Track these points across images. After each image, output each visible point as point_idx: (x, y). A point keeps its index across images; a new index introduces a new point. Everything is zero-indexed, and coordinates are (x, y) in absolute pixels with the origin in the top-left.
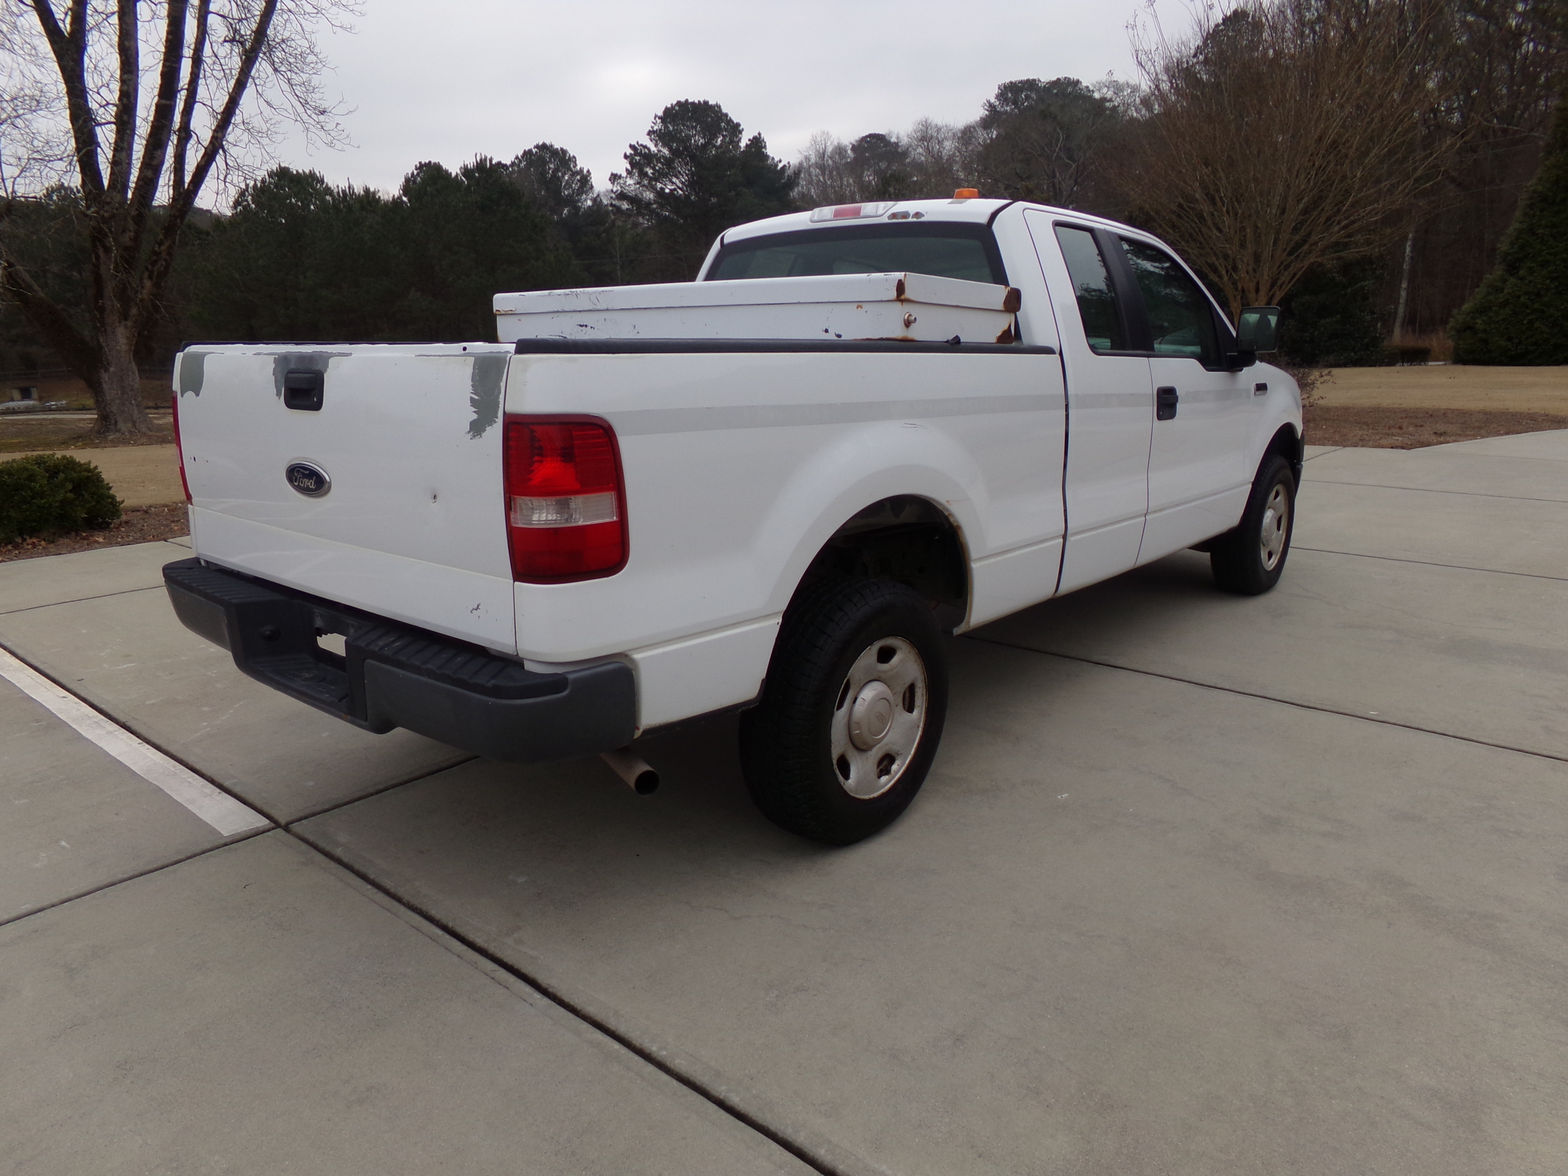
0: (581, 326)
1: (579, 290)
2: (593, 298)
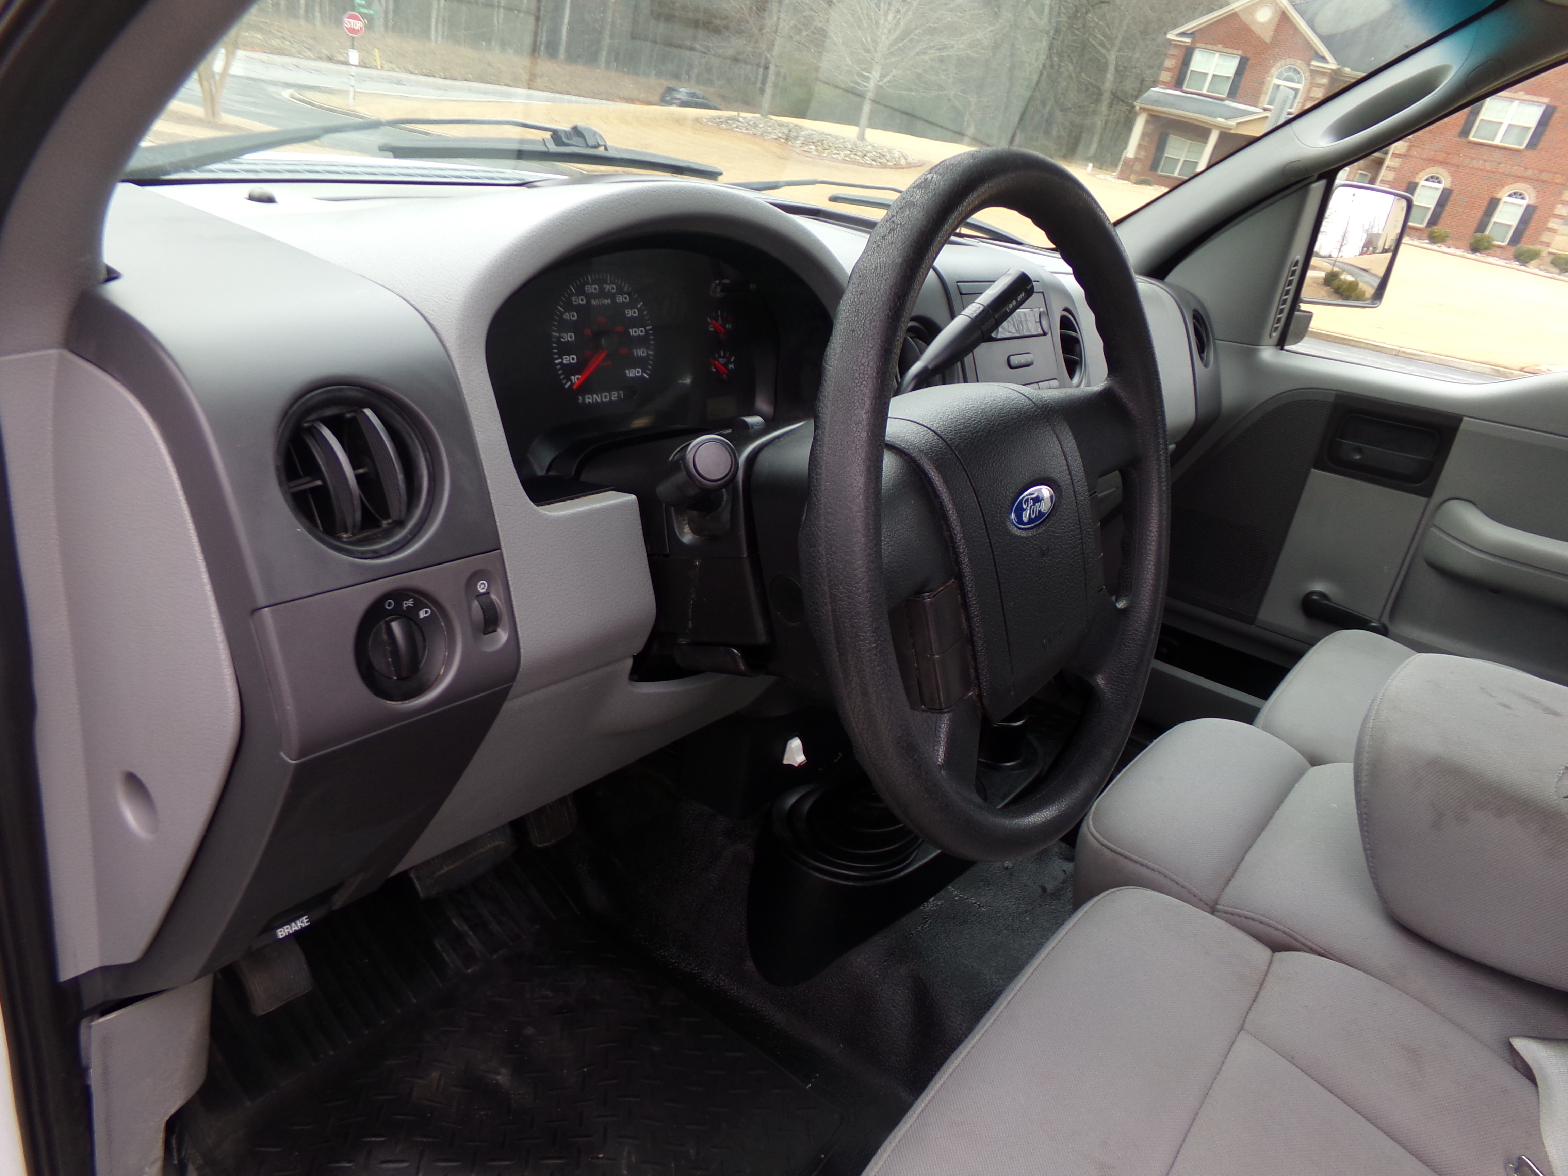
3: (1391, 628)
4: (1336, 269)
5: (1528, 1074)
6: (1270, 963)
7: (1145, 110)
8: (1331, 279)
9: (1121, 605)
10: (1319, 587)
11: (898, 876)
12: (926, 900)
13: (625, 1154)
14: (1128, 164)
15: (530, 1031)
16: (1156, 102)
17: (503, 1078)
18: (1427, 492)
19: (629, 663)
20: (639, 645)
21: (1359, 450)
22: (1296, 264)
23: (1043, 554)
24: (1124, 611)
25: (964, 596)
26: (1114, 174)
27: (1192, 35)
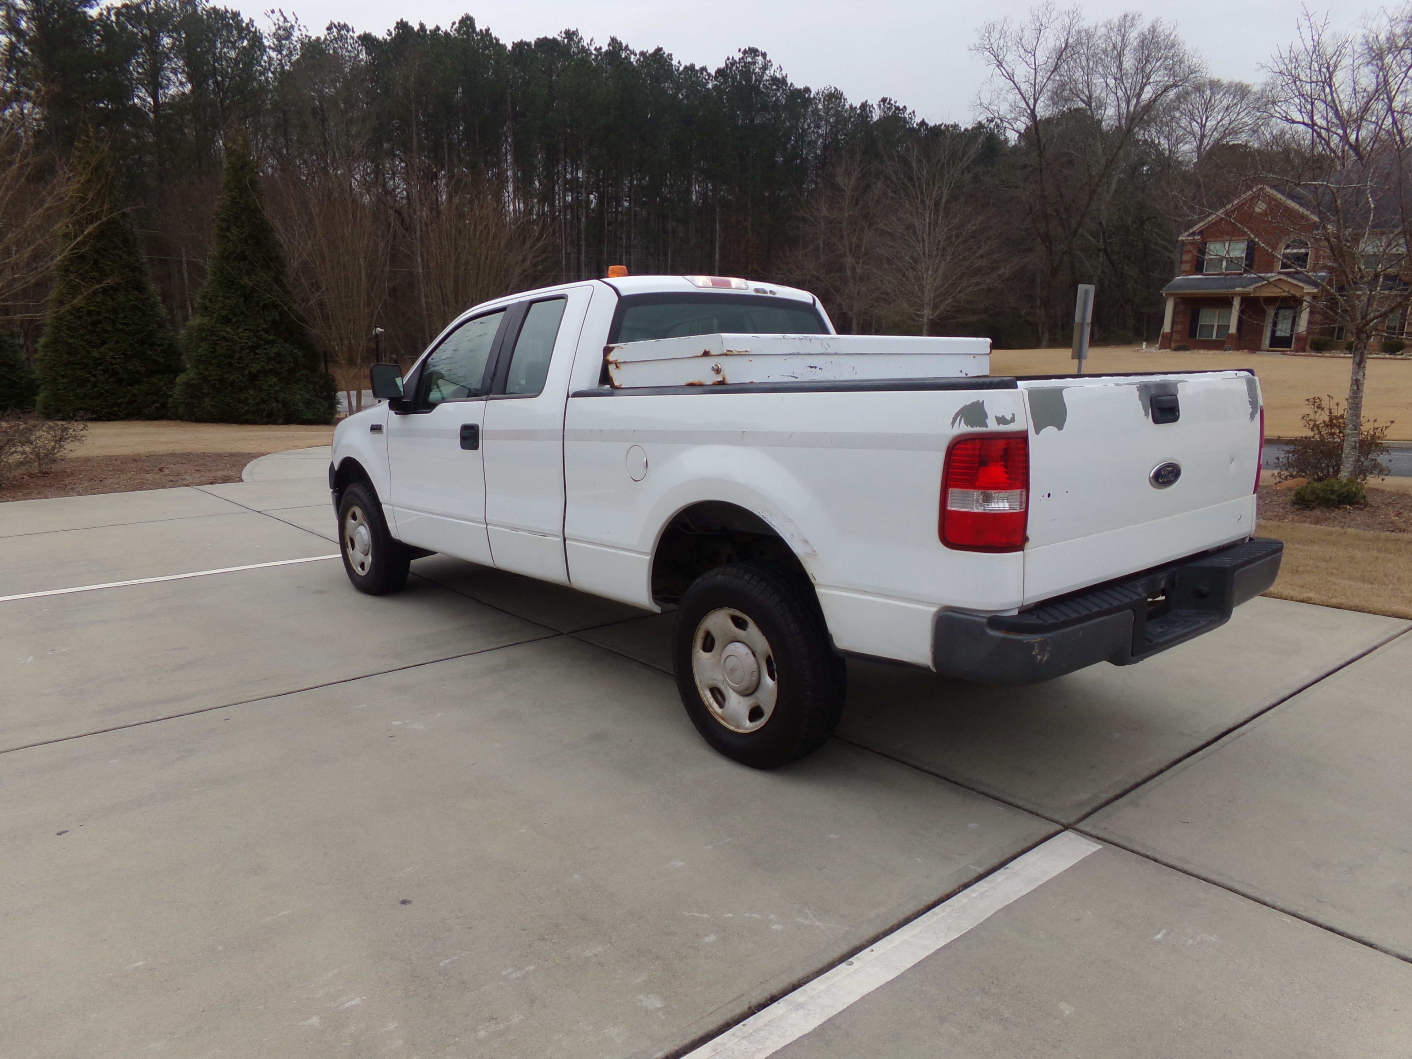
0: (811, 367)
1: (811, 336)
2: (825, 344)
7: (1171, 295)
14: (1165, 336)
16: (1180, 287)
26: (1157, 346)
27: (1201, 233)
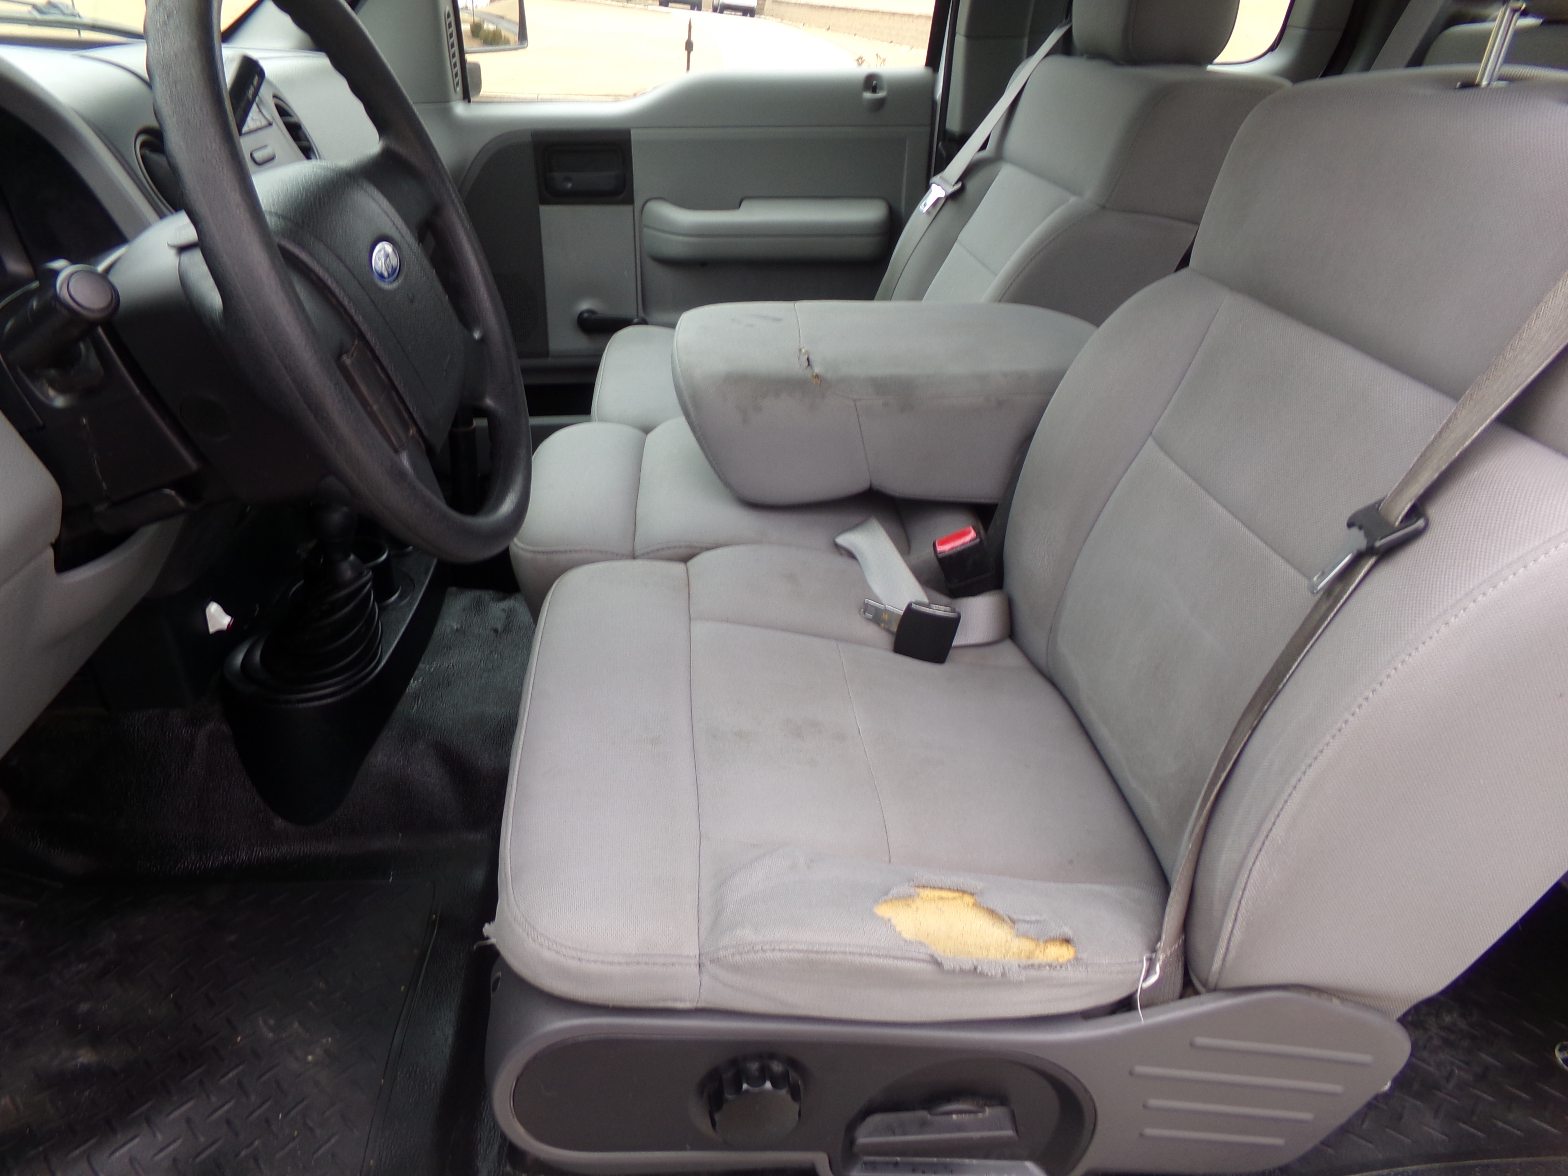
3: (648, 319)
4: (477, 20)
5: (851, 556)
6: (687, 570)
8: (477, 29)
9: (477, 335)
10: (585, 305)
11: (371, 677)
12: (408, 683)
13: (261, 1022)
15: (84, 1007)
17: (85, 1057)
18: (629, 200)
19: (50, 553)
20: (54, 528)
21: (568, 179)
22: (449, 16)
23: (412, 301)
24: (483, 339)
25: (372, 351)
